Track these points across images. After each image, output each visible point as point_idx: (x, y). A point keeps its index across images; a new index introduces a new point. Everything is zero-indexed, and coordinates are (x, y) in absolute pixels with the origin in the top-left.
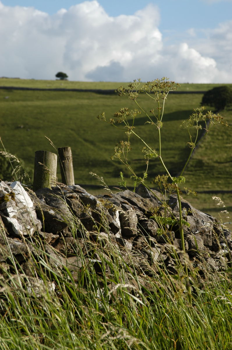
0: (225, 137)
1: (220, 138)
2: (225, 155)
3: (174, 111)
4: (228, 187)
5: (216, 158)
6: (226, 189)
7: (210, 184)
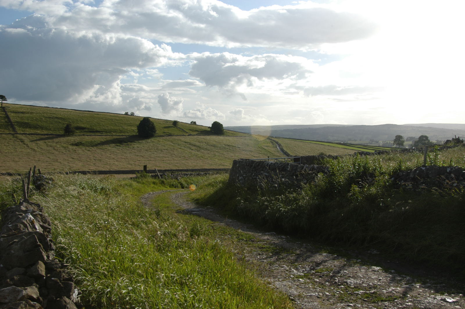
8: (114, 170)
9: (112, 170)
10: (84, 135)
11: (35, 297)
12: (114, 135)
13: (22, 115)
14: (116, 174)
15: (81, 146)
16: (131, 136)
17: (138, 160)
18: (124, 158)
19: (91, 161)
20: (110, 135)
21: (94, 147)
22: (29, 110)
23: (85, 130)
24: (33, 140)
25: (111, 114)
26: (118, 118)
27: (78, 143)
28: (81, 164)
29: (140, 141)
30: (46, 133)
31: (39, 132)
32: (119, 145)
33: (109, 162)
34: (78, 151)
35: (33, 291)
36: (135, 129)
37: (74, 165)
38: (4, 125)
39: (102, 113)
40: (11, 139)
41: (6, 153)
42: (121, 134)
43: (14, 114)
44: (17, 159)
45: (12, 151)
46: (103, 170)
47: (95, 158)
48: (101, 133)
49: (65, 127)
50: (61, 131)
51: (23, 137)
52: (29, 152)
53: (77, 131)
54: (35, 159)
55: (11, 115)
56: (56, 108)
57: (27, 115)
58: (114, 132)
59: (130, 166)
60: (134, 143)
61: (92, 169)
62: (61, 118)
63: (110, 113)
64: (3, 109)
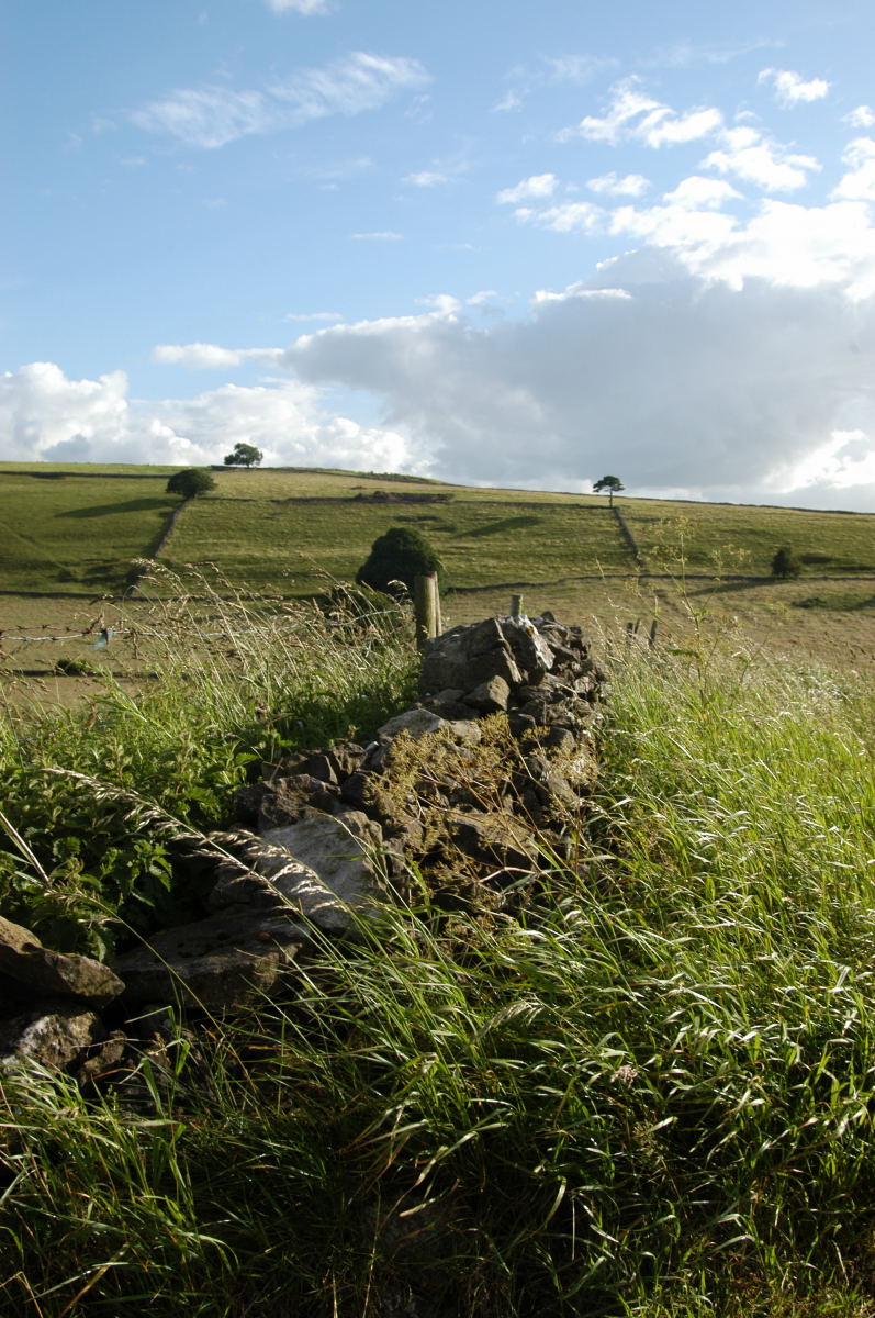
0: (198, 532)
1: (191, 533)
2: (198, 554)
3: (133, 499)
5: (187, 557)
10: (825, 578)
15: (816, 610)
21: (854, 612)
22: (680, 514)
23: (828, 565)
24: (690, 592)
27: (809, 600)
30: (723, 574)
31: (703, 570)
34: (809, 622)
38: (615, 553)
43: (642, 524)
47: (855, 643)
49: (776, 558)
50: (764, 567)
51: (663, 585)
52: (677, 626)
53: (808, 568)
55: (634, 528)
56: (751, 506)
62: (764, 532)
64: (614, 511)
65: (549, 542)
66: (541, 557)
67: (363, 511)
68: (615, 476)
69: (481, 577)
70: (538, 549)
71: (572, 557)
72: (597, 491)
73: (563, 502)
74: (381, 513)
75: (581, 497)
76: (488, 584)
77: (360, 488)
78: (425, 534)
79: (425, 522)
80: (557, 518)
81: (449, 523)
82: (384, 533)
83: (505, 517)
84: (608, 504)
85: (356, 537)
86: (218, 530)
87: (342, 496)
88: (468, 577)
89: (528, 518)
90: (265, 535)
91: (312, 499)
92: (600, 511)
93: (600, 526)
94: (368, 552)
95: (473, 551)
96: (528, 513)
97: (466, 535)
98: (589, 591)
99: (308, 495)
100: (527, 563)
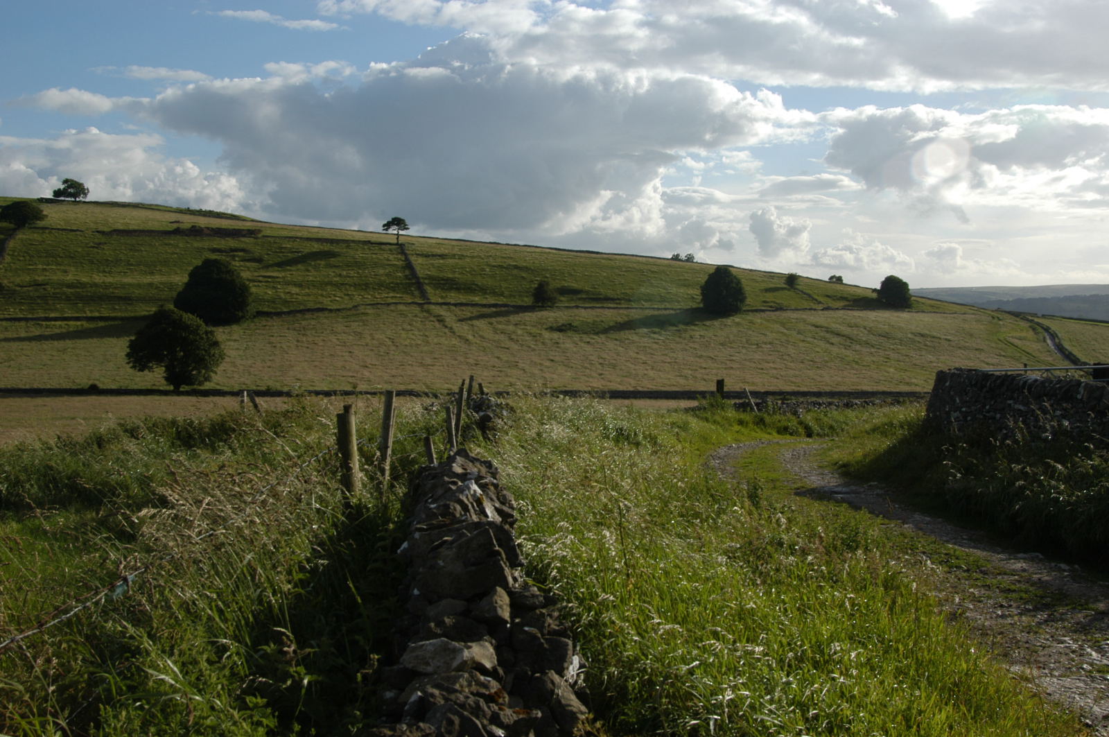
0: (28, 258)
1: (22, 258)
2: (28, 279)
4: (33, 314)
5: (18, 280)
6: (30, 316)
7: (12, 310)
8: (646, 390)
9: (640, 389)
10: (577, 307)
11: (488, 665)
12: (646, 308)
13: (441, 261)
14: (650, 398)
15: (570, 333)
16: (687, 310)
17: (701, 367)
18: (669, 360)
19: (594, 369)
20: (636, 308)
21: (601, 336)
22: (456, 251)
23: (579, 296)
24: (465, 317)
25: (641, 259)
26: (655, 268)
27: (563, 325)
28: (569, 374)
29: (708, 323)
30: (493, 302)
31: (477, 299)
32: (657, 330)
33: (635, 370)
34: (564, 343)
35: (483, 652)
36: (696, 292)
37: (555, 376)
38: (401, 284)
39: (619, 257)
40: (416, 316)
41: (406, 345)
42: (663, 307)
43: (425, 259)
44: (428, 361)
45: (419, 342)
46: (621, 388)
47: (601, 361)
48: (617, 304)
49: (536, 289)
50: (527, 297)
51: (442, 311)
52: (454, 346)
53: (562, 299)
54: (468, 360)
55: (418, 262)
56: (515, 245)
57: (451, 261)
58: (646, 301)
59: (682, 381)
60: (693, 327)
61: (595, 385)
62: (527, 268)
63: (637, 256)
64: (401, 248)
65: (344, 273)
66: (337, 286)
67: (181, 242)
68: (402, 218)
69: (285, 302)
70: (335, 279)
71: (365, 286)
72: (387, 230)
73: (356, 239)
74: (196, 244)
75: (371, 235)
76: (292, 309)
77: (178, 222)
78: (236, 264)
79: (236, 253)
80: (351, 252)
81: (257, 255)
82: (199, 262)
83: (307, 251)
84: (396, 242)
85: (175, 265)
86: (46, 257)
87: (161, 229)
88: (274, 302)
89: (326, 252)
90: (92, 262)
91: (135, 231)
92: (389, 247)
93: (388, 260)
94: (186, 279)
95: (278, 280)
96: (327, 247)
97: (272, 266)
98: (379, 315)
99: (131, 228)
100: (326, 291)
